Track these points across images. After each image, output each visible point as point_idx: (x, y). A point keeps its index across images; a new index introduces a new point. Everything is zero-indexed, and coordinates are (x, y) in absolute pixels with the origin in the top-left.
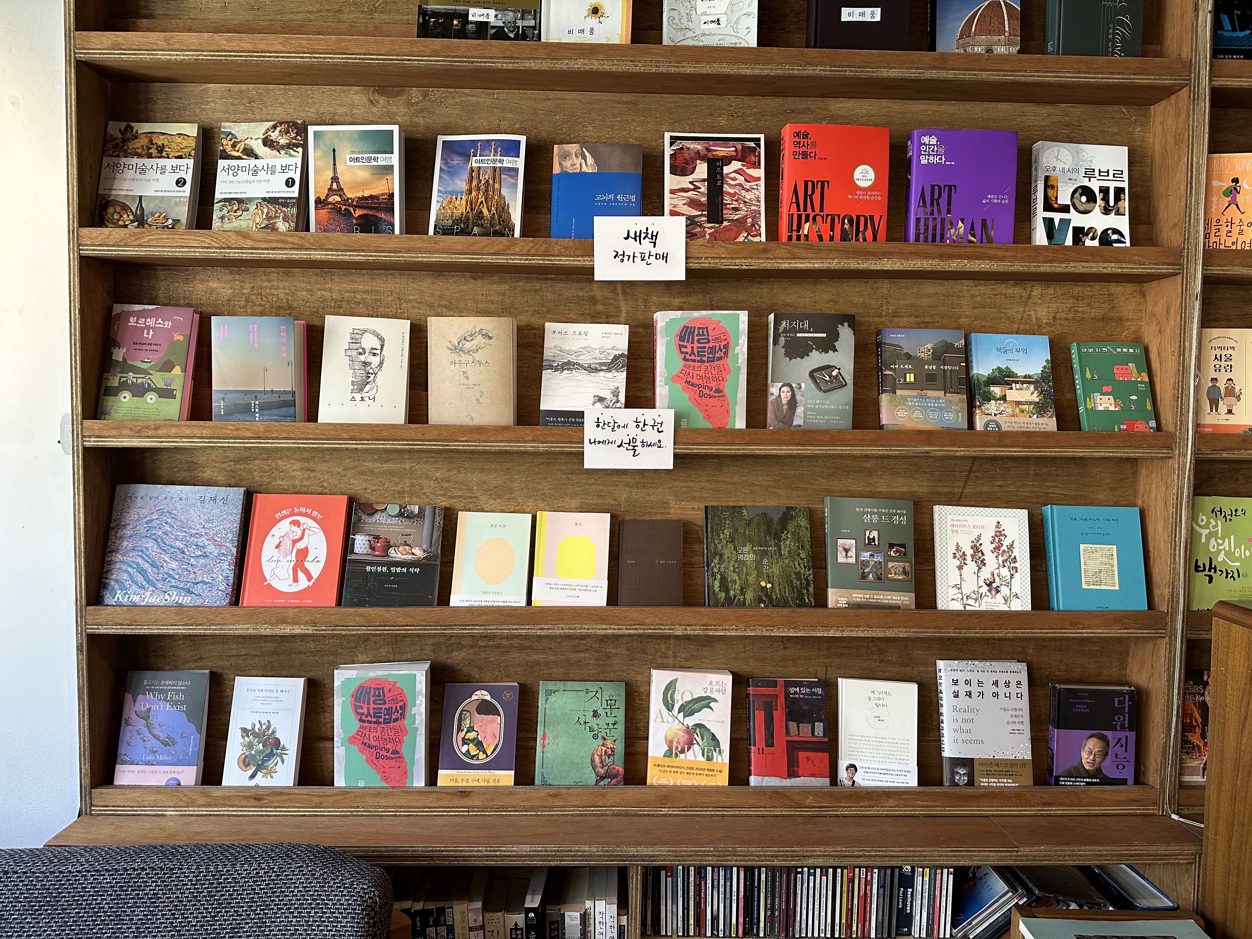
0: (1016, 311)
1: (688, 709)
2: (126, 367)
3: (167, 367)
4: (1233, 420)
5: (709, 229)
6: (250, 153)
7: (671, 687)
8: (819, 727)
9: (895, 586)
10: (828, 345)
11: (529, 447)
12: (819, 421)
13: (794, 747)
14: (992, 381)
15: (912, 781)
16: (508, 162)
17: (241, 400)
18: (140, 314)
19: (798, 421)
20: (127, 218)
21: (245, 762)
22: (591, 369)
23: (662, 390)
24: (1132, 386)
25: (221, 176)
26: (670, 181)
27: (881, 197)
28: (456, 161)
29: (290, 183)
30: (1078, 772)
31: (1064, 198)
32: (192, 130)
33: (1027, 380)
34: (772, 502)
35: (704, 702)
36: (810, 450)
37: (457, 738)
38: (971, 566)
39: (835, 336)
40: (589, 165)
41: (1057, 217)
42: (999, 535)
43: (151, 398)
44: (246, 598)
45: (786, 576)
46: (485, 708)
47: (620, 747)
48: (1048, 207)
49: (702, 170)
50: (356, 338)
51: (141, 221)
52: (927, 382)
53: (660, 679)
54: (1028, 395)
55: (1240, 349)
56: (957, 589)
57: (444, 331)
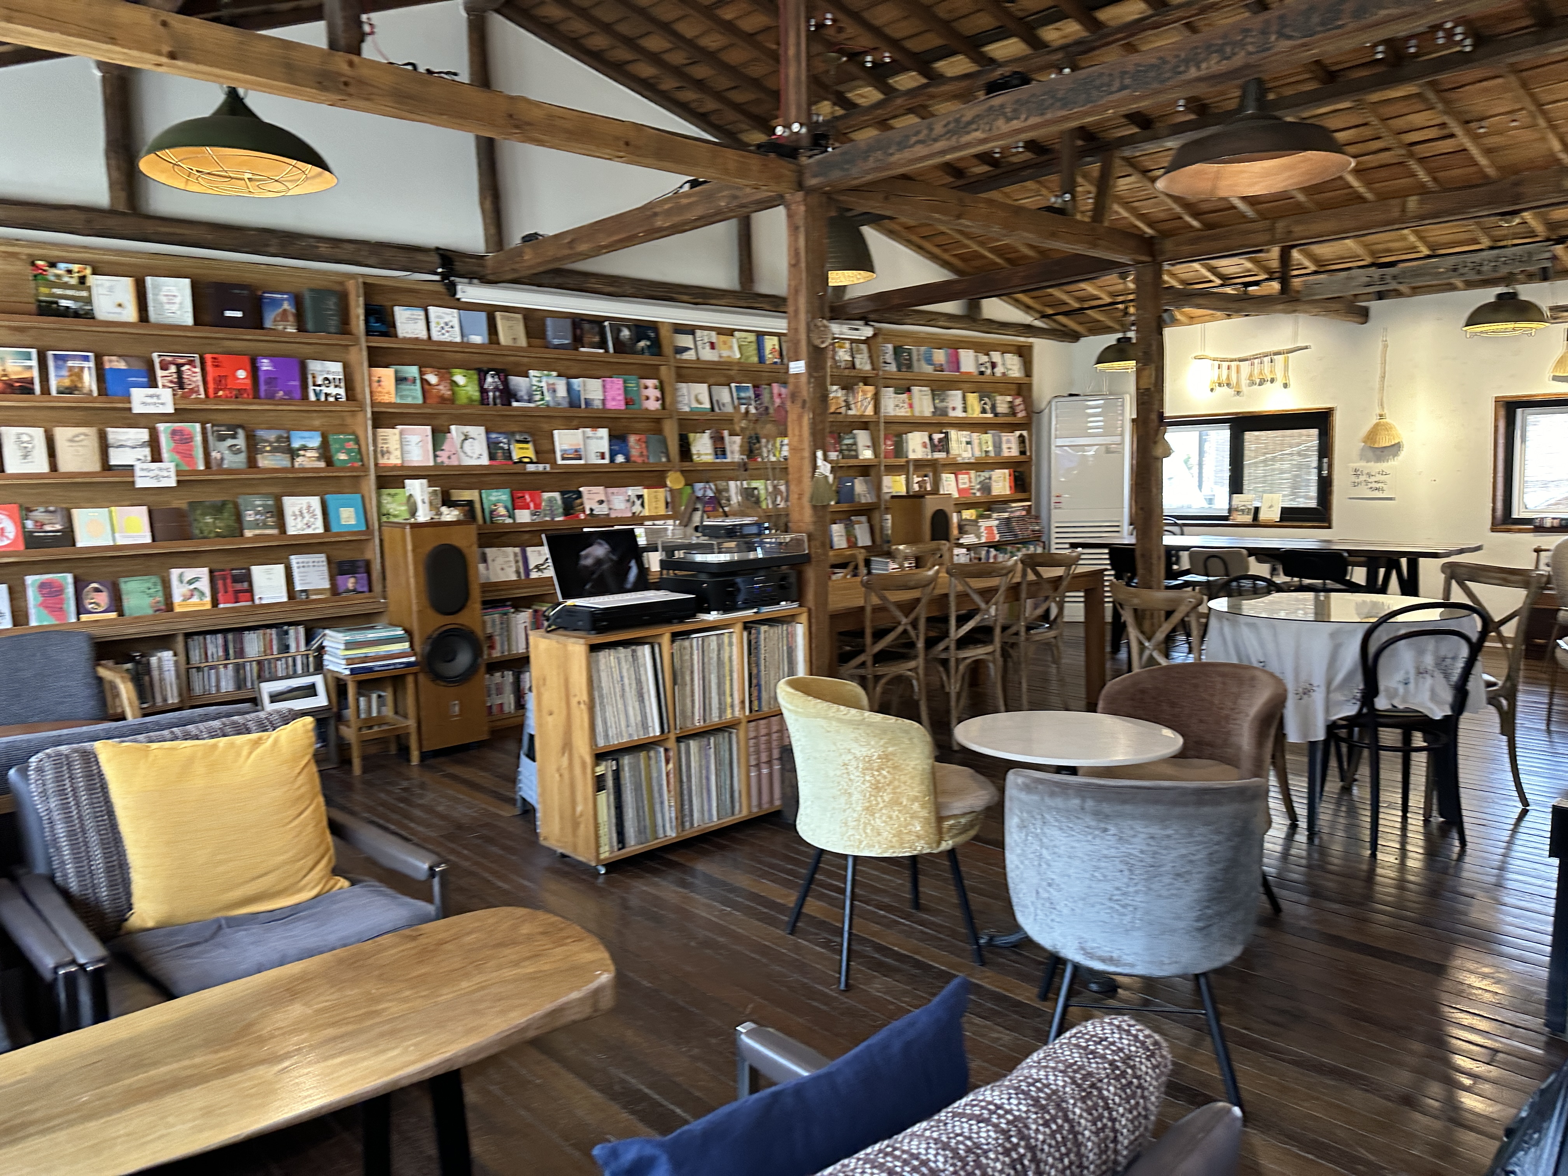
0: (307, 422)
1: (190, 582)
4: (390, 462)
5: (180, 392)
8: (245, 585)
9: (271, 527)
11: (110, 479)
12: (234, 466)
14: (299, 449)
15: (285, 599)
16: (86, 364)
22: (134, 448)
24: (351, 451)
26: (159, 373)
27: (248, 381)
28: (60, 363)
30: (348, 591)
31: (319, 382)
33: (313, 448)
34: (217, 499)
35: (196, 579)
38: (299, 519)
39: (236, 433)
40: (122, 365)
41: (318, 388)
42: (309, 507)
45: (226, 526)
46: (97, 590)
47: (161, 600)
49: (173, 369)
50: (19, 436)
52: (275, 450)
53: (175, 573)
54: (314, 454)
55: (391, 437)
56: (294, 527)
57: (62, 434)
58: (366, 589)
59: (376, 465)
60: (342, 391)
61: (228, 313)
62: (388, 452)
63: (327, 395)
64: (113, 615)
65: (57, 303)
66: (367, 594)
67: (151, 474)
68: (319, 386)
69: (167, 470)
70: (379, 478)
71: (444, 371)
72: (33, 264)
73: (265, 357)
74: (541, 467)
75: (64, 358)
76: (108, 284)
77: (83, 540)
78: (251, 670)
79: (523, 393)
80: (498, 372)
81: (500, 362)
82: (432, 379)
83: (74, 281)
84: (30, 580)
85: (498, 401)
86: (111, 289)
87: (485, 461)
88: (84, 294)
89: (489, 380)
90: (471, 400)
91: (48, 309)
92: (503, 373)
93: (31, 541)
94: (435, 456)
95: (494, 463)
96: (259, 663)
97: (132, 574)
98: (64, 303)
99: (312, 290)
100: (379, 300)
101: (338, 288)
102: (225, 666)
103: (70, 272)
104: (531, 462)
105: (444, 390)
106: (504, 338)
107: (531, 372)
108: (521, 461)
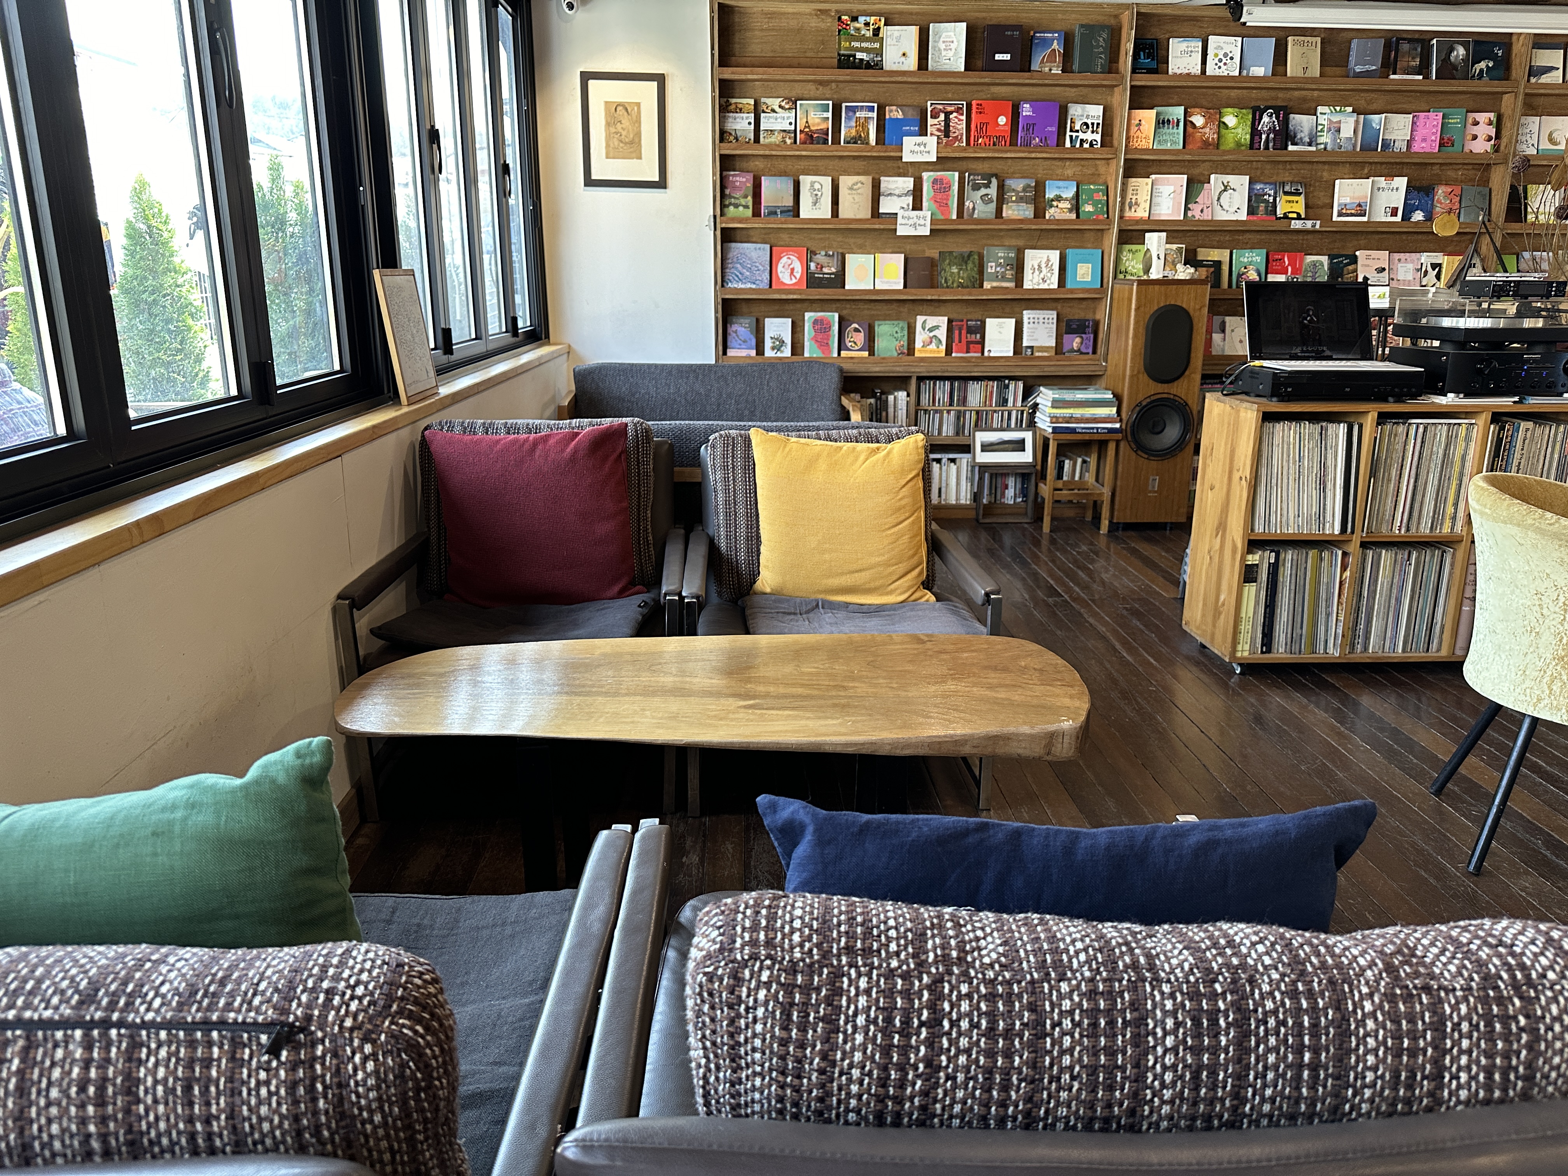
0: (1059, 172)
1: (931, 330)
2: (730, 197)
3: (746, 197)
4: (1136, 215)
5: (945, 140)
6: (773, 111)
7: (925, 322)
8: (978, 336)
9: (1009, 280)
10: (987, 186)
11: (877, 227)
12: (983, 216)
13: (969, 343)
14: (1053, 200)
15: (1011, 354)
16: (870, 114)
17: (773, 209)
18: (733, 176)
19: (975, 216)
20: (732, 138)
21: (773, 348)
22: (899, 196)
23: (925, 204)
24: (1100, 201)
25: (762, 120)
26: (930, 121)
27: (1008, 128)
28: (851, 114)
29: (791, 124)
30: (1073, 351)
31: (1077, 127)
32: (752, 102)
33: (1067, 199)
34: (965, 250)
35: (937, 327)
36: (979, 227)
37: (847, 341)
38: (1037, 272)
39: (990, 182)
40: (900, 115)
41: (1074, 134)
42: (1048, 260)
43: (741, 208)
44: (774, 287)
45: (968, 277)
46: (856, 330)
47: (906, 344)
48: (1071, 131)
49: (942, 117)
50: (812, 184)
51: (737, 139)
52: (1020, 200)
53: (920, 319)
54: (1067, 205)
55: (1141, 186)
56: (1031, 281)
57: (846, 181)
58: (1090, 351)
59: (1121, 217)
60: (1098, 137)
61: (998, 57)
62: (1136, 203)
63: (1082, 140)
64: (866, 354)
65: (854, 56)
66: (1091, 356)
67: (911, 222)
68: (1077, 131)
69: (924, 218)
70: (1121, 231)
71: (1214, 111)
72: (840, 18)
73: (1026, 102)
74: (1309, 224)
75: (853, 110)
76: (896, 34)
77: (851, 284)
78: (970, 419)
79: (1304, 135)
80: (1277, 110)
81: (1281, 99)
82: (1198, 120)
83: (869, 34)
84: (808, 315)
85: (1271, 145)
86: (898, 39)
87: (1243, 216)
88: (877, 45)
89: (1266, 119)
90: (1239, 144)
91: (847, 62)
92: (1283, 112)
93: (812, 280)
94: (1187, 209)
95: (1252, 218)
96: (978, 412)
97: (886, 318)
98: (859, 55)
99: (1082, 26)
100: (1155, 32)
101: (1113, 22)
102: (949, 412)
103: (867, 24)
104: (1299, 217)
105: (1210, 134)
106: (1292, 68)
107: (1320, 109)
108: (1286, 216)
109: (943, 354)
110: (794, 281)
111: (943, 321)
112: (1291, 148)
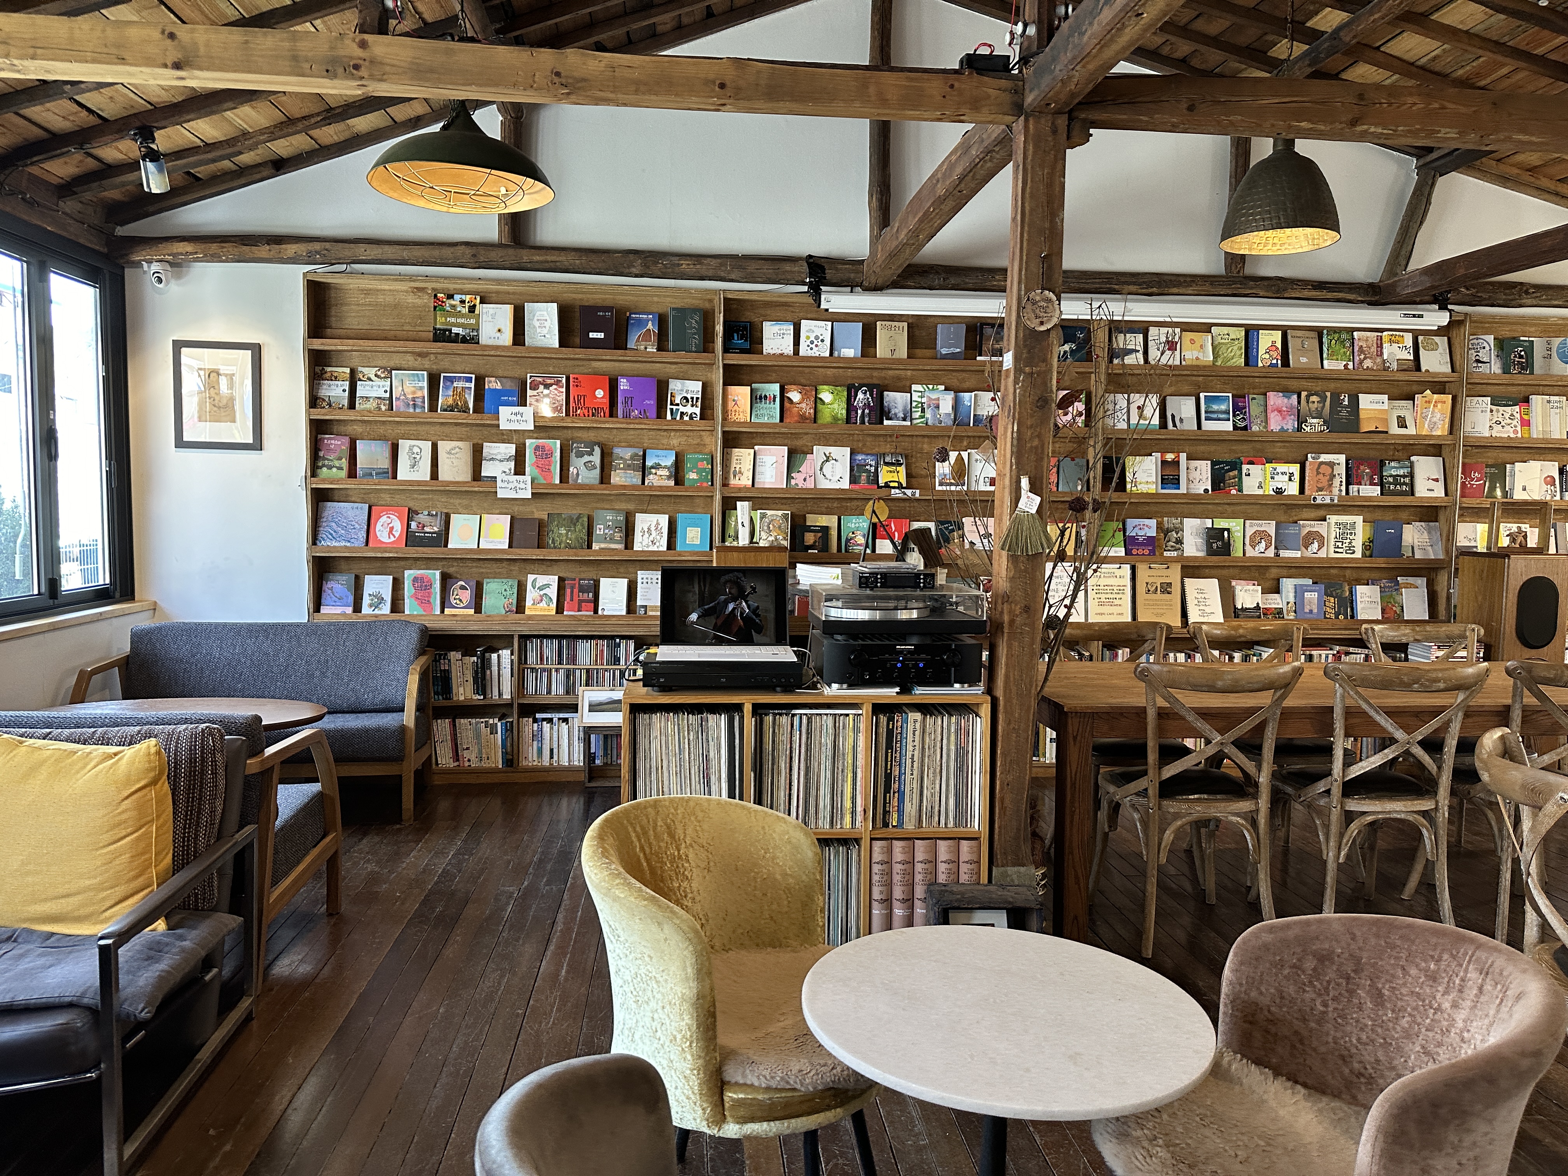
0: (665, 441)
1: (541, 588)
2: (324, 459)
3: (340, 459)
4: (740, 482)
6: (370, 379)
7: (535, 580)
8: (591, 595)
10: (590, 454)
11: (476, 489)
12: (587, 481)
13: (581, 602)
14: (652, 467)
15: (624, 613)
16: (467, 385)
17: (368, 471)
18: (328, 439)
19: (579, 481)
20: (324, 404)
21: (371, 606)
22: (501, 461)
23: (528, 469)
24: (704, 469)
25: (358, 388)
26: (530, 393)
27: (606, 401)
28: (448, 383)
29: (386, 391)
31: (678, 401)
32: (348, 370)
33: (665, 467)
34: (574, 512)
35: (548, 586)
36: (581, 492)
37: (452, 599)
38: (647, 535)
40: (499, 386)
41: (675, 408)
42: (658, 524)
43: (334, 470)
44: (371, 544)
45: (577, 538)
46: (463, 588)
47: (515, 602)
48: (672, 404)
49: (542, 388)
50: (411, 448)
51: (330, 405)
52: (628, 467)
54: (665, 472)
55: (742, 457)
56: (641, 543)
57: (444, 446)
59: (725, 485)
60: (698, 411)
61: (592, 335)
62: (740, 472)
63: (682, 413)
65: (450, 331)
67: (511, 485)
68: (677, 404)
69: (525, 482)
70: (727, 497)
71: (811, 389)
72: (435, 296)
73: (623, 376)
74: (909, 493)
76: (491, 311)
77: (453, 543)
78: (580, 677)
79: (899, 411)
80: (870, 387)
81: (874, 378)
82: (795, 396)
83: (465, 311)
85: (866, 419)
86: (493, 316)
87: (845, 484)
88: (473, 321)
89: (860, 396)
90: (835, 418)
91: (442, 336)
93: (411, 539)
94: (789, 477)
95: (856, 487)
96: (588, 671)
97: (496, 576)
98: (455, 330)
99: (674, 309)
100: (749, 316)
102: (557, 670)
103: (463, 302)
104: (899, 487)
105: (807, 408)
106: (882, 351)
107: (914, 387)
108: (887, 485)
109: (554, 612)
110: (392, 539)
111: (554, 580)
112: (886, 422)
